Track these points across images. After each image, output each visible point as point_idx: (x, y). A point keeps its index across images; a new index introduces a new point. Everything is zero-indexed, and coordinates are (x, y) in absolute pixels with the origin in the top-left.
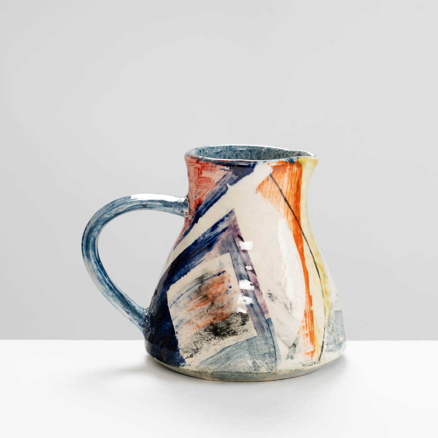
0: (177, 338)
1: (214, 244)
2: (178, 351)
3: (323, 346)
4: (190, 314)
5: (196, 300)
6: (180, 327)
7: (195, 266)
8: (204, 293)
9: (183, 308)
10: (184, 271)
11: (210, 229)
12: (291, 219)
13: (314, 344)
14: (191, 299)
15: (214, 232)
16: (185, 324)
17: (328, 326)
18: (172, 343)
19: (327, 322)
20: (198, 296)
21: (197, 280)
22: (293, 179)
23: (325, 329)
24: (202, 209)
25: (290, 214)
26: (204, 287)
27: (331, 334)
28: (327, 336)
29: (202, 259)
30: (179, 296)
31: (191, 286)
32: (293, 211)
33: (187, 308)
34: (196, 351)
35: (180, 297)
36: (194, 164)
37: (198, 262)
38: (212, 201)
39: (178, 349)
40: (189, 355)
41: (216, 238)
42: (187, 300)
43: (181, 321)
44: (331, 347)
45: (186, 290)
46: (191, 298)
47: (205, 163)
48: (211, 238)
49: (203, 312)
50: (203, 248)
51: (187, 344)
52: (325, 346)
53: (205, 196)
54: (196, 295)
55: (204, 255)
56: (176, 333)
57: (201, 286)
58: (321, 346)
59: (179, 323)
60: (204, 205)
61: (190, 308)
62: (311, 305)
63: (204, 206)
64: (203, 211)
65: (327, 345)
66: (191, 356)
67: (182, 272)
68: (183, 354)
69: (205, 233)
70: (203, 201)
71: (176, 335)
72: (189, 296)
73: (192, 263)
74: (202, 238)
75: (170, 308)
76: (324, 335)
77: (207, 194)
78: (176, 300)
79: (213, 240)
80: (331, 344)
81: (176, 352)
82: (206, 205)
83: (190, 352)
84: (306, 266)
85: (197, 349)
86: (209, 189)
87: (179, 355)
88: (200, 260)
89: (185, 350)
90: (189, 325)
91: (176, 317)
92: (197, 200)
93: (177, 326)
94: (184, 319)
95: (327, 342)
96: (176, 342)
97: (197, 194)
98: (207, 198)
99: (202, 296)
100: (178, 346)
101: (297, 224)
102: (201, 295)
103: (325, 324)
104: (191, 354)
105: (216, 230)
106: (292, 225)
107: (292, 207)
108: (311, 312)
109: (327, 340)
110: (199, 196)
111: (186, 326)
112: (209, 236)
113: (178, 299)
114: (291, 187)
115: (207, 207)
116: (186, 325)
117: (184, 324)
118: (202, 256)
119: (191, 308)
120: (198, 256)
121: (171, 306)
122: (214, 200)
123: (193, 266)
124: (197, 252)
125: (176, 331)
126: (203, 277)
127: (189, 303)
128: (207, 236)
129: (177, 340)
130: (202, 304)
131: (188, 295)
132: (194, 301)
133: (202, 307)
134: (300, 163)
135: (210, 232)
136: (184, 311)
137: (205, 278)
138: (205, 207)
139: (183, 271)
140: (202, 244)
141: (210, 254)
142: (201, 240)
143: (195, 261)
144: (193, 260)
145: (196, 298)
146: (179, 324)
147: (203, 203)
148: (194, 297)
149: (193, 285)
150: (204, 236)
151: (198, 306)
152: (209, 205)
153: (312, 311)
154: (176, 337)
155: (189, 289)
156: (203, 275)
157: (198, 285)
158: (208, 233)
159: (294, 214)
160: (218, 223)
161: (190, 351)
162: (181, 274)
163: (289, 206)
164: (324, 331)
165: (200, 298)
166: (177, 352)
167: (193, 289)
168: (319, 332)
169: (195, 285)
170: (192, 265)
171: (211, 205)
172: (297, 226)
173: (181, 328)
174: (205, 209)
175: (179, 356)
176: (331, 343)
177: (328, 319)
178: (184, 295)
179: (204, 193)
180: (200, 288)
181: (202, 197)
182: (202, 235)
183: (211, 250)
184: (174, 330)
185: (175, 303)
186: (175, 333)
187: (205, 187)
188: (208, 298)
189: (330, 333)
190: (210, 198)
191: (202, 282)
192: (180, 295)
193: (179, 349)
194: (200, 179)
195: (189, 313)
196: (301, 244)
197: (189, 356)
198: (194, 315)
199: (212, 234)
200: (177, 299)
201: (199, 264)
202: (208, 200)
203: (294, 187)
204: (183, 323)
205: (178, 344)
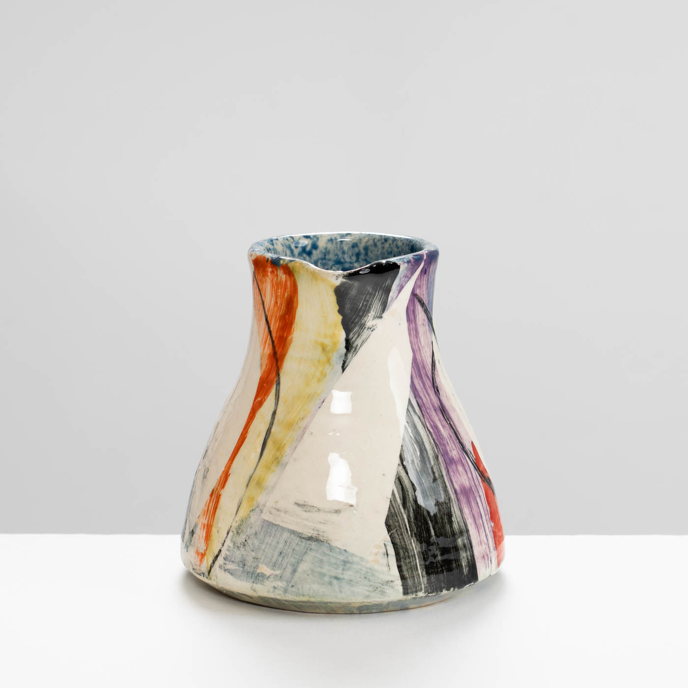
3: (217, 556)
12: (268, 352)
13: (208, 545)
17: (235, 532)
19: (235, 525)
22: (279, 291)
23: (228, 533)
25: (269, 344)
27: (238, 547)
28: (229, 546)
32: (273, 342)
44: (230, 566)
52: (220, 560)
58: (215, 555)
62: (223, 487)
65: (225, 559)
76: (225, 541)
80: (233, 562)
84: (248, 429)
95: (226, 554)
101: (275, 364)
103: (231, 527)
106: (266, 361)
107: (274, 335)
108: (219, 497)
109: (227, 553)
114: (276, 303)
134: (291, 270)
153: (220, 495)
159: (274, 347)
163: (270, 332)
164: (226, 536)
168: (218, 531)
172: (272, 366)
176: (233, 559)
177: (239, 522)
189: (237, 545)
196: (265, 395)
203: (281, 304)
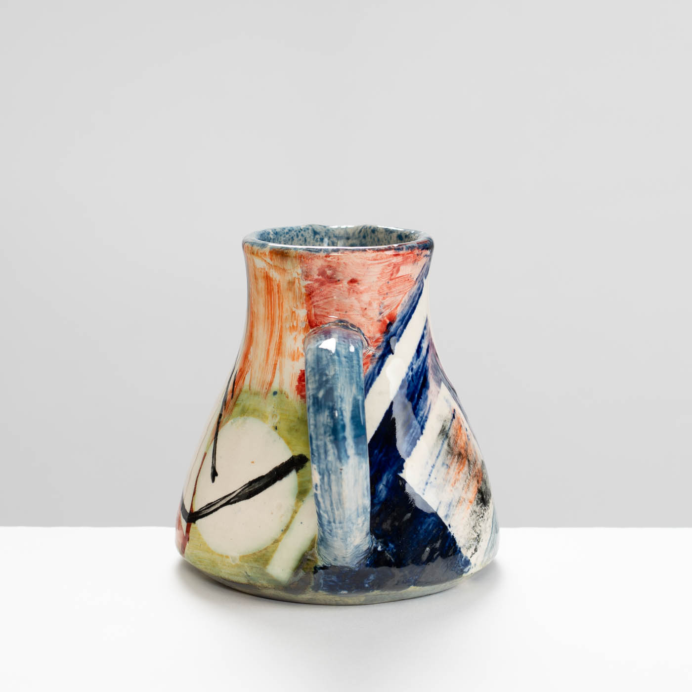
0: (452, 534)
1: (428, 376)
2: (460, 551)
4: (457, 488)
5: (454, 464)
6: (451, 516)
7: (427, 417)
8: (457, 450)
9: (445, 485)
10: (415, 431)
11: (415, 355)
14: (448, 467)
15: (421, 358)
16: (456, 506)
18: (447, 544)
20: (454, 458)
21: (441, 436)
24: (397, 328)
26: (452, 441)
29: (428, 403)
30: (430, 471)
31: (439, 448)
33: (449, 482)
34: (478, 539)
35: (432, 471)
36: (388, 260)
37: (427, 410)
38: (410, 311)
39: (458, 549)
40: (472, 550)
41: (425, 366)
42: (443, 470)
43: (450, 506)
45: (436, 458)
46: (447, 465)
47: (410, 251)
48: (421, 368)
49: (467, 478)
50: (419, 387)
51: (467, 535)
53: (400, 306)
54: (450, 459)
55: (427, 397)
56: (448, 528)
57: (449, 441)
59: (447, 509)
60: (400, 320)
61: (452, 481)
63: (400, 323)
64: (399, 331)
66: (475, 550)
67: (414, 434)
68: (466, 553)
69: (412, 364)
70: (397, 316)
71: (450, 530)
72: (443, 464)
73: (420, 415)
74: (410, 373)
75: (424, 494)
77: (403, 302)
78: (429, 479)
79: (424, 370)
81: (458, 553)
82: (402, 320)
83: (473, 545)
85: (478, 536)
86: (406, 293)
87: (462, 557)
88: (426, 405)
89: (467, 545)
90: (461, 505)
91: (440, 503)
92: (386, 318)
93: (446, 516)
94: (452, 500)
96: (453, 540)
97: (384, 308)
98: (403, 308)
99: (457, 456)
100: (457, 544)
102: (455, 456)
104: (474, 548)
105: (422, 354)
110: (387, 311)
111: (458, 510)
112: (418, 366)
113: (430, 475)
115: (404, 323)
116: (457, 508)
117: (455, 508)
118: (426, 399)
119: (454, 480)
120: (421, 401)
121: (424, 490)
122: (412, 308)
123: (424, 418)
124: (416, 396)
125: (447, 524)
126: (445, 429)
127: (448, 473)
128: (415, 367)
129: (453, 536)
130: (462, 466)
131: (441, 463)
132: (452, 467)
133: (464, 471)
135: (417, 360)
136: (448, 488)
137: (447, 429)
138: (402, 324)
139: (413, 432)
140: (414, 381)
141: (431, 392)
142: (411, 376)
143: (422, 410)
144: (419, 410)
145: (453, 461)
146: (449, 511)
147: (398, 319)
148: (450, 462)
149: (440, 445)
150: (412, 370)
151: (459, 473)
152: (406, 320)
154: (450, 533)
155: (439, 454)
156: (443, 426)
157: (446, 442)
158: (415, 361)
160: (420, 343)
161: (473, 543)
162: (414, 438)
165: (456, 460)
166: (460, 554)
167: (443, 452)
169: (442, 444)
170: (422, 418)
171: (410, 317)
173: (453, 515)
174: (401, 327)
175: (463, 559)
178: (436, 465)
179: (398, 302)
180: (449, 445)
181: (394, 309)
182: (409, 368)
183: (429, 387)
184: (443, 524)
185: (429, 484)
186: (446, 527)
187: (400, 292)
188: (462, 456)
190: (407, 307)
191: (447, 437)
192: (431, 468)
193: (460, 548)
194: (391, 283)
195: (455, 487)
197: (474, 552)
198: (460, 487)
199: (419, 361)
200: (429, 477)
201: (429, 411)
202: (405, 312)
204: (453, 506)
205: (456, 543)
